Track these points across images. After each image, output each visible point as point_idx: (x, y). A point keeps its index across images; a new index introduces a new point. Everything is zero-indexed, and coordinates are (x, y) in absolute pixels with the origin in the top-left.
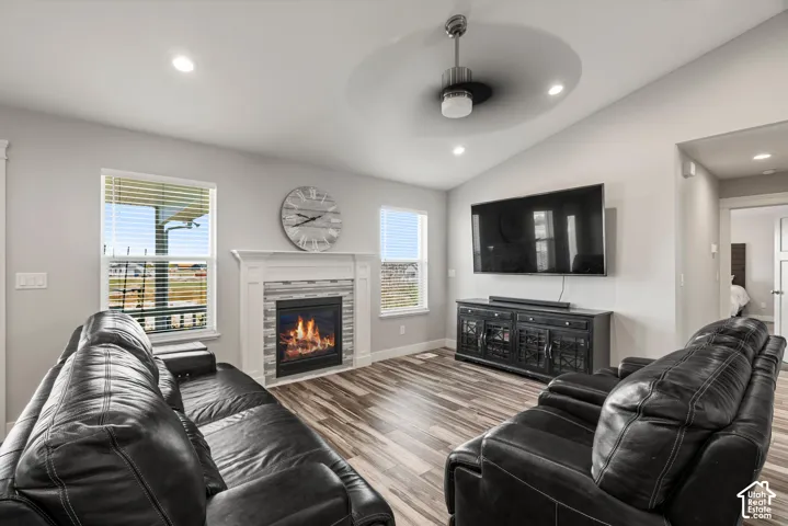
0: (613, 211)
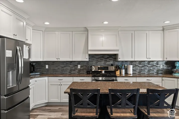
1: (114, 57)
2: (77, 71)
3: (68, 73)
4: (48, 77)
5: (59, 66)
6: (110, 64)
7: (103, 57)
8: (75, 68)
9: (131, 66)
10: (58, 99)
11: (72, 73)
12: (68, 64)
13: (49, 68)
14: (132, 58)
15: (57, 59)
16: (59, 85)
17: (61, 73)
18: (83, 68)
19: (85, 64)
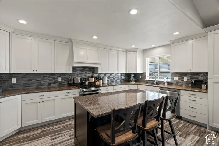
1: (93, 70)
2: (57, 84)
3: (46, 86)
4: (21, 94)
5: (33, 79)
6: (90, 76)
7: (83, 70)
8: (55, 81)
9: (107, 77)
10: (38, 120)
11: (51, 86)
12: (46, 77)
13: (17, 82)
14: (108, 70)
15: (33, 70)
16: (40, 102)
17: (36, 88)
18: (64, 81)
19: (66, 76)
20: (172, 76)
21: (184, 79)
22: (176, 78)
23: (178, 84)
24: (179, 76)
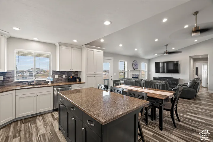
0: (180, 64)
20: (54, 74)
21: (63, 76)
22: (57, 76)
23: (58, 81)
24: (59, 74)
